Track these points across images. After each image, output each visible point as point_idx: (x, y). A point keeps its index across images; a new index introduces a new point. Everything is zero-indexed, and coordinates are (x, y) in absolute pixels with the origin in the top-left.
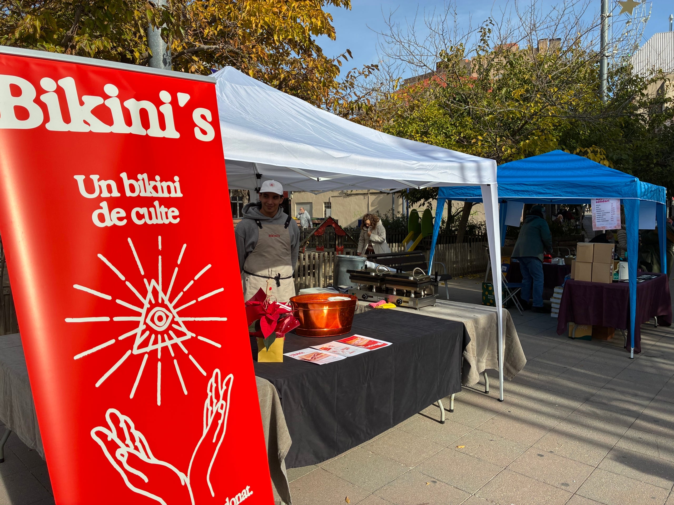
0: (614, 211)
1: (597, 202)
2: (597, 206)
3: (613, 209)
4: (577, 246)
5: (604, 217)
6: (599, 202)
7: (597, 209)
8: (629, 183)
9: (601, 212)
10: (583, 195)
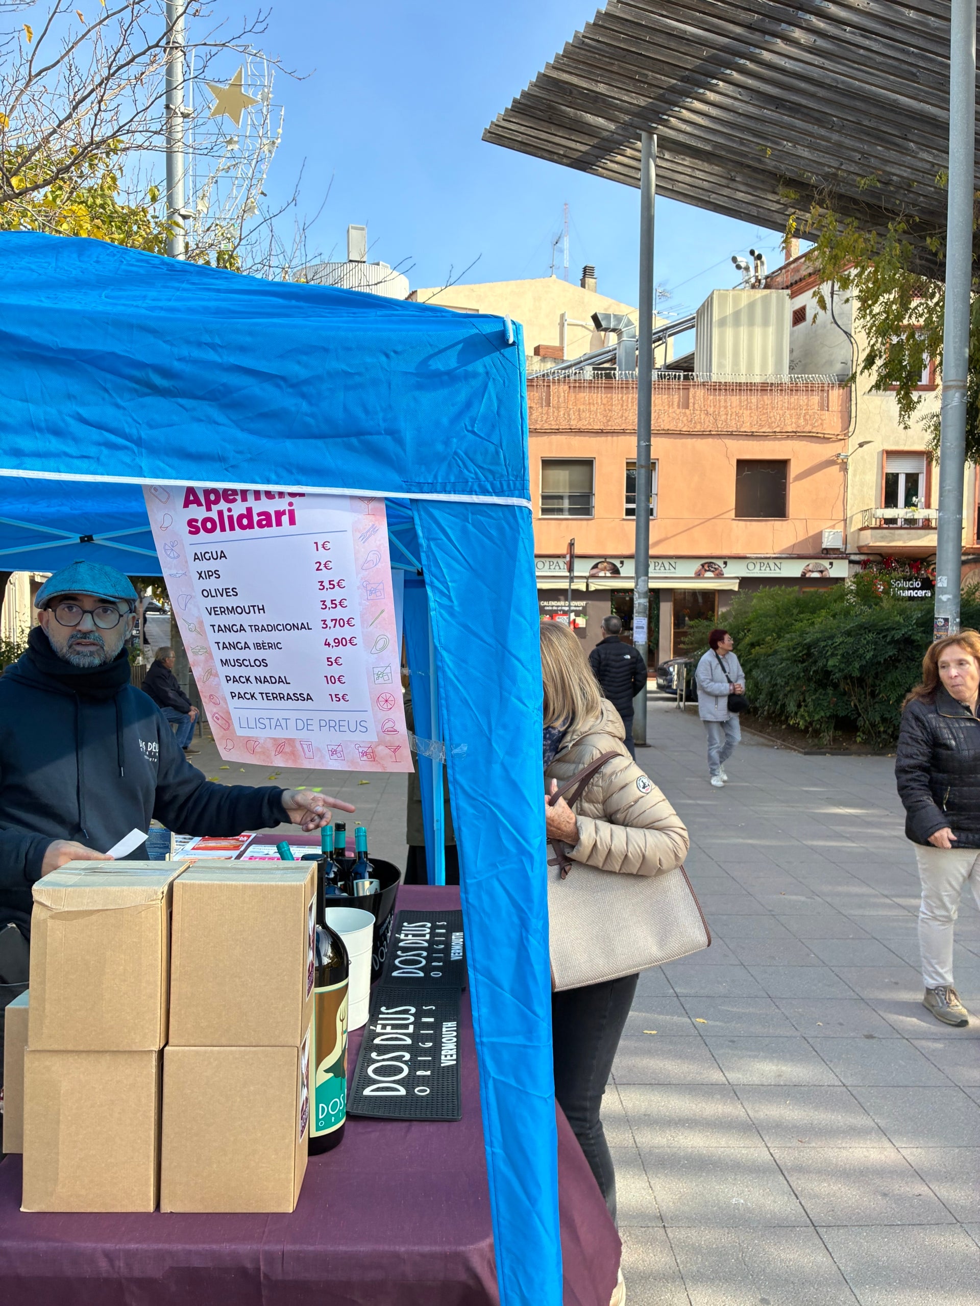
0: (339, 613)
1: (194, 530)
2: (205, 566)
3: (337, 594)
4: (37, 912)
5: (276, 663)
6: (208, 526)
7: (207, 594)
8: (450, 361)
9: (245, 620)
10: (54, 444)
